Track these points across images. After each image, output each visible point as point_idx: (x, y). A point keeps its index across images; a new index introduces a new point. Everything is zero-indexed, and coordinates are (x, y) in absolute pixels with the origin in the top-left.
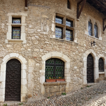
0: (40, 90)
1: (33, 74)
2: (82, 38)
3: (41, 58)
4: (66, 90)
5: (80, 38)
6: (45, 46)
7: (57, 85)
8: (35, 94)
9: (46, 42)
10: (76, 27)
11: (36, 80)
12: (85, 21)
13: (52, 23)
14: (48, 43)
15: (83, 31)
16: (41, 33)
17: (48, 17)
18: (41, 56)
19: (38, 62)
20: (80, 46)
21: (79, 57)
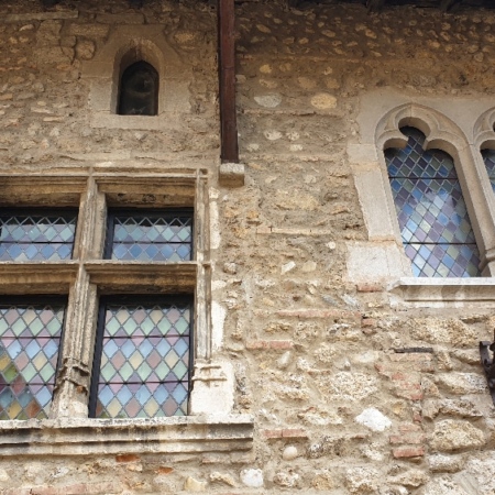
2: (313, 340)
5: (278, 351)
10: (216, 241)
12: (334, 156)
15: (311, 266)
20: (292, 450)
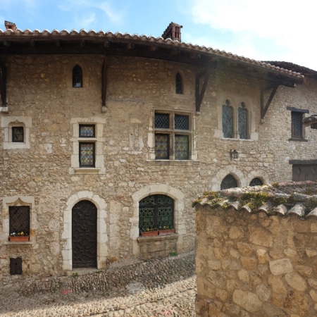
0: (132, 249)
1: (118, 225)
2: (208, 147)
3: (131, 197)
4: (178, 247)
5: (203, 149)
6: (138, 176)
7: (160, 240)
8: (122, 256)
9: (139, 169)
10: (195, 128)
11: (123, 235)
12: (215, 109)
13: (148, 131)
14: (143, 170)
15: (209, 134)
16: (129, 153)
17: (140, 122)
18: (130, 194)
19: (126, 204)
20: (204, 165)
21: (203, 187)
